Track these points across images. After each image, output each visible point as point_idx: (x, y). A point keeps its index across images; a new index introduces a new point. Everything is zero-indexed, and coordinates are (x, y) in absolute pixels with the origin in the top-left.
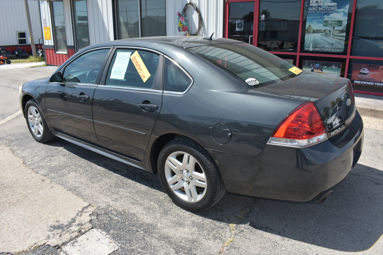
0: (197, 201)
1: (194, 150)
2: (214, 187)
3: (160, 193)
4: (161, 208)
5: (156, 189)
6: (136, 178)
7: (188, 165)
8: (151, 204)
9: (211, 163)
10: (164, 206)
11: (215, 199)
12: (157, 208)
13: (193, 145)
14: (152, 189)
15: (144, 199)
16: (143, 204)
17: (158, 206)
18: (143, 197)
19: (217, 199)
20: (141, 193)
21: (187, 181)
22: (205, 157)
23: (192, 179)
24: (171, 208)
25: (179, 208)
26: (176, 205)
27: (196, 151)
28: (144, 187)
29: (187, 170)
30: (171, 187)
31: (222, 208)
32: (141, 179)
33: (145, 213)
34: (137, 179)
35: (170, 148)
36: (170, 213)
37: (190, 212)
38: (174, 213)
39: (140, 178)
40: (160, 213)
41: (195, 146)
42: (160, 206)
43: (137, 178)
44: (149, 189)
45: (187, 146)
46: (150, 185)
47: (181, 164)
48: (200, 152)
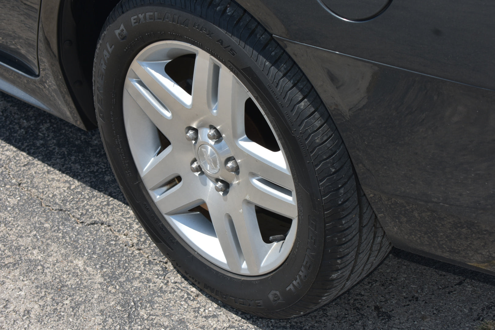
0: (261, 272)
1: (235, 40)
2: (325, 223)
3: (122, 215)
4: (113, 291)
5: (110, 195)
6: (37, 138)
7: (216, 109)
8: (76, 267)
9: (312, 109)
10: (128, 280)
11: (334, 276)
12: (97, 286)
13: (229, 11)
14: (96, 193)
15: (49, 241)
16: (39, 267)
17: (103, 276)
18: (45, 230)
19: (347, 273)
20: (44, 211)
21: (217, 180)
22: (281, 74)
23: (237, 170)
24: (155, 289)
25: (194, 289)
26: (183, 276)
27: (243, 44)
28: (62, 185)
29: (215, 128)
30: (157, 197)
31: (386, 301)
32: (59, 145)
33: (39, 310)
34: (39, 143)
35: (133, 21)
36: (145, 317)
37: (237, 314)
38: (164, 314)
39: (53, 138)
40: (102, 311)
41: (238, 22)
42: (111, 278)
43: (43, 138)
44: (80, 193)
45: (201, 17)
46: (92, 172)
47: (186, 98)
48: (260, 53)
